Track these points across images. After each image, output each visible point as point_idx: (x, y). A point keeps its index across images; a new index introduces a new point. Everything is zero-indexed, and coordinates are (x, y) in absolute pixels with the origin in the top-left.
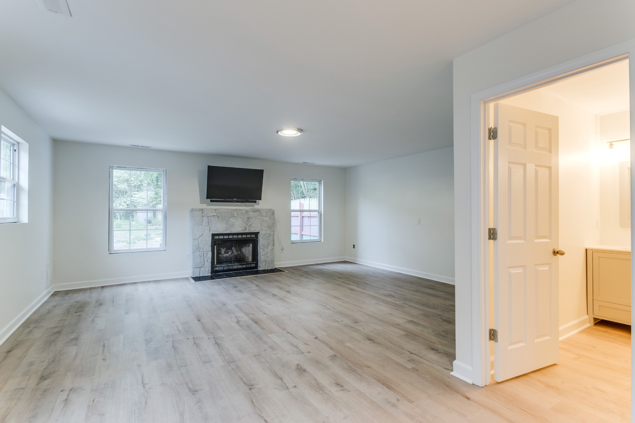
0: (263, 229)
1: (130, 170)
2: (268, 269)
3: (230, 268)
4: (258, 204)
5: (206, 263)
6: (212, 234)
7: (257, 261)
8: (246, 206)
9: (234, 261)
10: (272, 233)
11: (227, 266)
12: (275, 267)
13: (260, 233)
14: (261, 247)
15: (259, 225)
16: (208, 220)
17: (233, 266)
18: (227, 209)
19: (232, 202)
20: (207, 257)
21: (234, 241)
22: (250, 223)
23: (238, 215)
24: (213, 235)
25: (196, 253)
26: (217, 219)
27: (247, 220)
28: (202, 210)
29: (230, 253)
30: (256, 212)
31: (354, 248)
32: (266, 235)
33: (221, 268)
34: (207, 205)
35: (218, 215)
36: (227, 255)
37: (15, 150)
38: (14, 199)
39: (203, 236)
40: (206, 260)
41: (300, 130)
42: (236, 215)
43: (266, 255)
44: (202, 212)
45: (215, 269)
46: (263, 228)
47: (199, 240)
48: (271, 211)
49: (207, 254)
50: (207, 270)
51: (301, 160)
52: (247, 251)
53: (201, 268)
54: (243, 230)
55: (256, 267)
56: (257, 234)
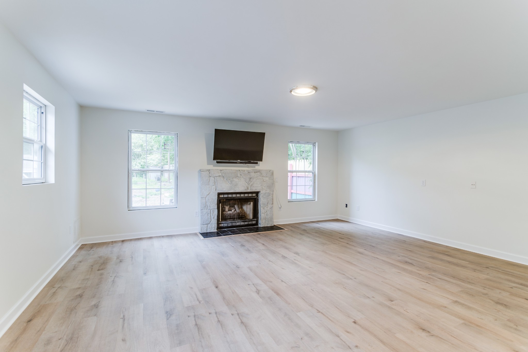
0: (263, 189)
1: (146, 134)
2: (268, 226)
3: (234, 224)
4: (259, 166)
5: (212, 220)
6: (218, 193)
7: (258, 218)
8: (248, 167)
9: (237, 218)
10: (272, 192)
11: (231, 223)
12: (274, 224)
13: (261, 193)
14: (262, 206)
15: (260, 185)
16: (215, 180)
17: (236, 223)
18: (232, 170)
19: (236, 163)
20: (214, 214)
21: (237, 199)
22: (252, 183)
23: (241, 175)
24: (219, 194)
25: (204, 210)
26: (223, 179)
27: (249, 180)
28: (209, 170)
29: (233, 211)
30: (257, 172)
31: (346, 207)
32: (266, 194)
33: (226, 225)
34: (214, 166)
35: (223, 175)
36: (231, 212)
37: (42, 113)
38: (42, 160)
39: (210, 195)
40: (212, 217)
41: (315, 88)
42: (239, 175)
43: (266, 213)
44: (209, 173)
45: (220, 225)
46: (264, 188)
47: (207, 198)
48: (270, 172)
49: (213, 212)
50: (213, 226)
51: (298, 124)
52: (248, 209)
53: (208, 225)
54: (246, 190)
55: (257, 224)
56: (257, 193)
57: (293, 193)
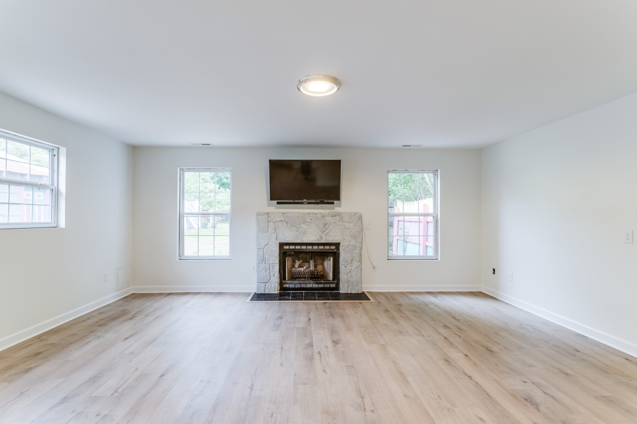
0: (344, 239)
1: (200, 171)
2: (352, 292)
3: (303, 286)
4: (340, 206)
5: (272, 278)
6: (280, 243)
7: (338, 280)
8: (322, 208)
9: (308, 277)
10: (358, 245)
11: (299, 283)
12: (363, 291)
13: (341, 244)
14: (343, 263)
15: (339, 234)
16: (275, 225)
17: (306, 284)
18: (298, 213)
19: (302, 203)
20: (274, 271)
21: (309, 252)
22: (327, 231)
23: (311, 220)
24: (281, 245)
25: (261, 264)
26: (286, 226)
27: (323, 227)
28: (268, 214)
29: (305, 268)
30: (335, 216)
31: (494, 273)
32: (350, 247)
33: (292, 286)
34: (276, 208)
35: (287, 220)
36: (302, 269)
37: (55, 155)
38: (52, 204)
39: (268, 245)
40: (272, 274)
42: (308, 220)
43: (349, 274)
44: (268, 217)
45: (285, 286)
46: (345, 237)
47: (265, 249)
48: (356, 215)
49: (274, 267)
50: (273, 286)
52: (328, 266)
53: (266, 284)
54: (318, 240)
55: (337, 288)
56: (337, 245)
57: (428, 247)
